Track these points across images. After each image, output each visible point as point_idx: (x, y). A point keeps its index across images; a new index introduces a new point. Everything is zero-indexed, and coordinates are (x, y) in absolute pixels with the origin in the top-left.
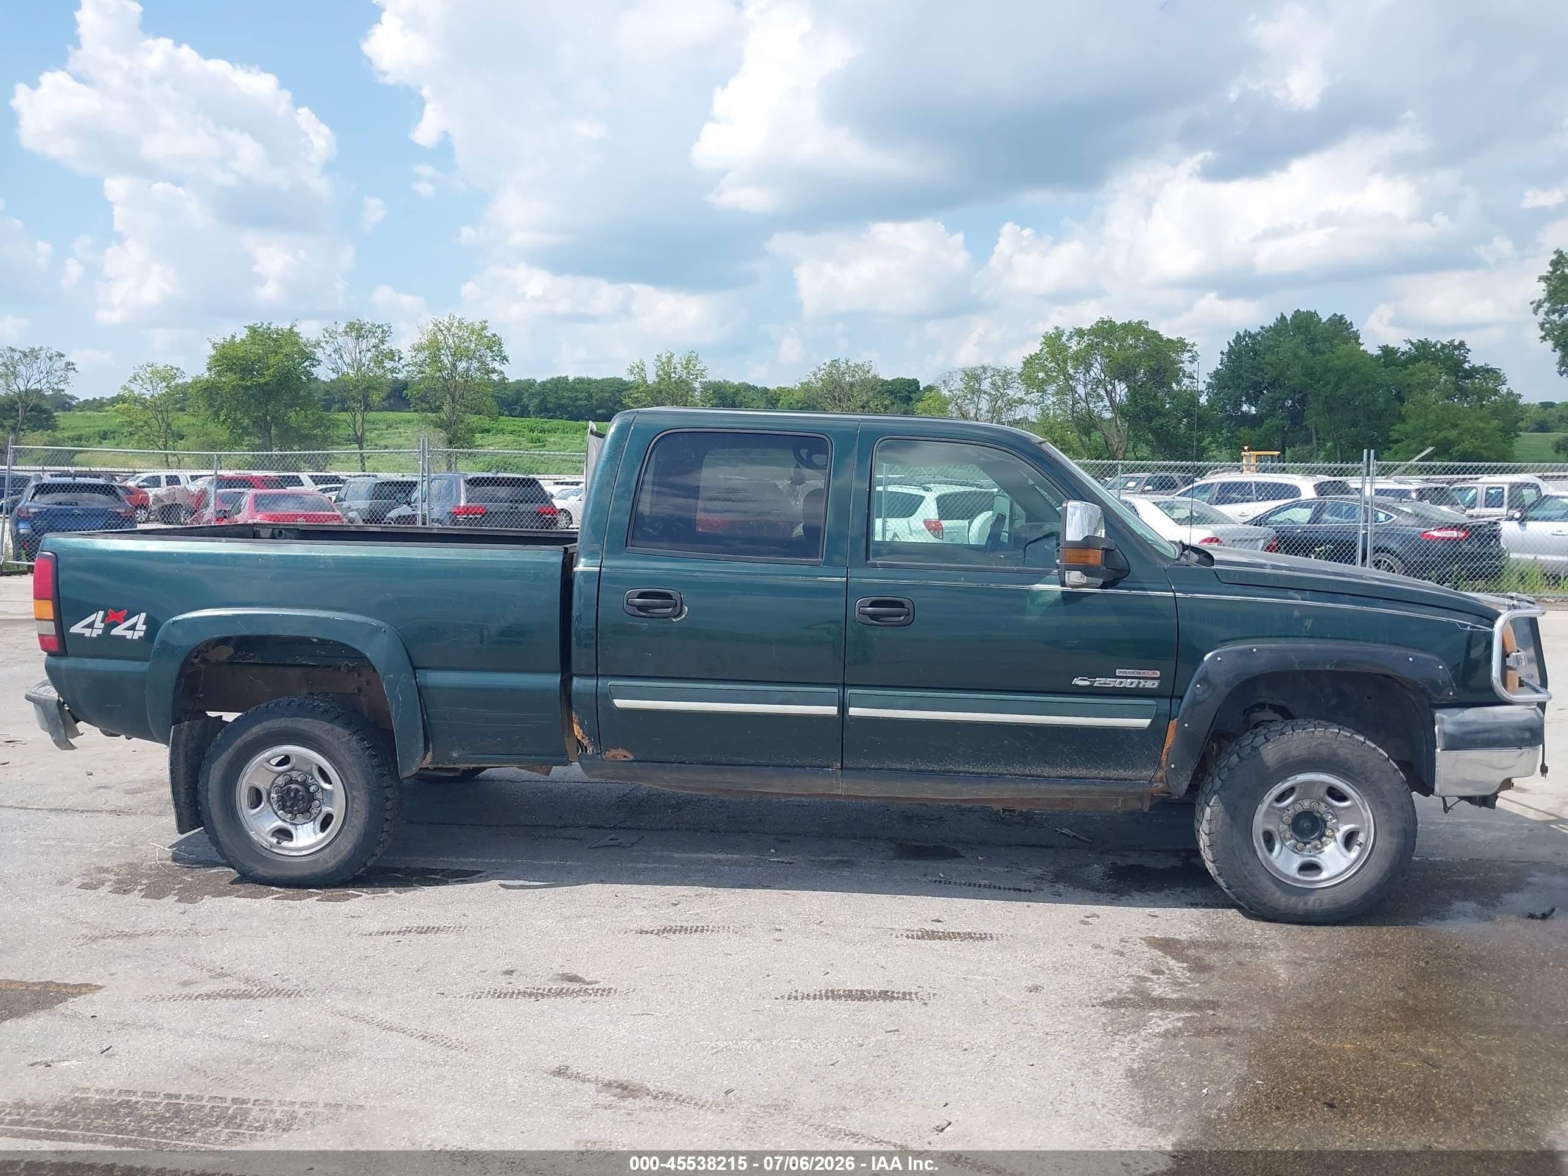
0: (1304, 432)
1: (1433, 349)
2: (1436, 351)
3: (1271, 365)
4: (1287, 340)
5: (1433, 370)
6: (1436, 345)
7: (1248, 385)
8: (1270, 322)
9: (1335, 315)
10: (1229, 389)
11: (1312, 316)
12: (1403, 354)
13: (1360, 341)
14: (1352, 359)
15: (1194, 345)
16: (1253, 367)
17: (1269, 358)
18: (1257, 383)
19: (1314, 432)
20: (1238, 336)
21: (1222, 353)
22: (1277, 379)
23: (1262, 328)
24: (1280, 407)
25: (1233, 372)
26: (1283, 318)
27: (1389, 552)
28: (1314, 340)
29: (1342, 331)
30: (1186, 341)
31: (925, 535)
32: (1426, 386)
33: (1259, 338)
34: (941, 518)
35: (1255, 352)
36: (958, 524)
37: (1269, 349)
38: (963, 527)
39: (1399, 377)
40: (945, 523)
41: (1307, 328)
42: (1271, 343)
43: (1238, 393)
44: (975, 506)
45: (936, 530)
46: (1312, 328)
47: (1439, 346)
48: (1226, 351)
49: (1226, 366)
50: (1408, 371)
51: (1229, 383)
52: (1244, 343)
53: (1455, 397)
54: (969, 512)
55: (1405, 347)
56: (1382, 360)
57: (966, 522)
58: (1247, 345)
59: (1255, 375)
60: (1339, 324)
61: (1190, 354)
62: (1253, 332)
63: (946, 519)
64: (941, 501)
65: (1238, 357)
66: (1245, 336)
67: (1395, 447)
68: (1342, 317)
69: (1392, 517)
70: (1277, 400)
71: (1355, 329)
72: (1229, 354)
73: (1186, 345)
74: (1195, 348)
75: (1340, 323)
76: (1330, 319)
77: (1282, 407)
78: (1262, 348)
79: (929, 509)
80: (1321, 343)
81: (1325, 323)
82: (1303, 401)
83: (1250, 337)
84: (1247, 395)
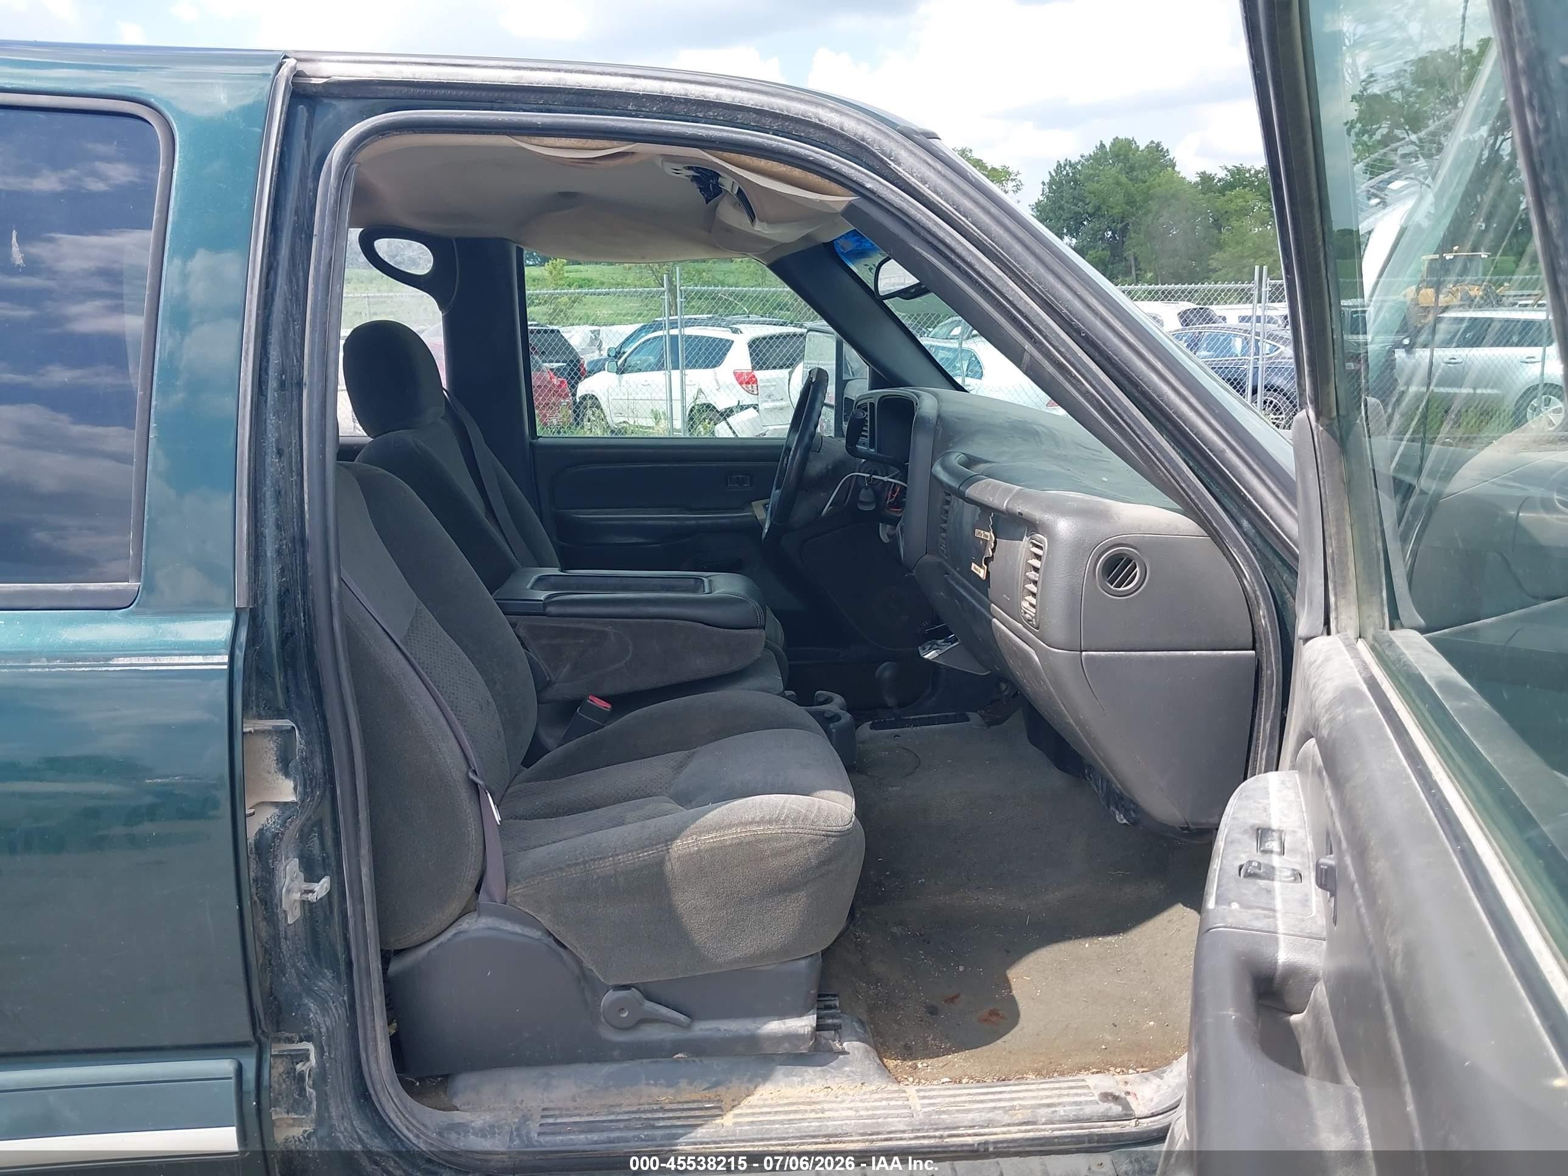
0: (1123, 264)
1: (1247, 175)
2: (1251, 176)
3: (1094, 193)
4: (1107, 168)
5: (1249, 197)
6: (1249, 170)
7: (1069, 216)
8: (1090, 150)
9: (1152, 142)
10: (1051, 220)
11: (1129, 142)
12: (1220, 180)
13: (1176, 169)
14: (1173, 185)
15: (1018, 173)
16: (1074, 198)
17: (1092, 186)
18: (1077, 213)
19: (1133, 262)
20: (1059, 165)
21: (1043, 183)
22: (1099, 208)
23: (1082, 156)
24: (1101, 239)
25: (1054, 202)
26: (1102, 146)
27: (1275, 390)
28: (1132, 168)
29: (1160, 159)
30: (1010, 170)
31: (734, 391)
32: (1244, 212)
33: (1079, 167)
34: (754, 368)
35: (1076, 182)
36: (774, 376)
37: (1089, 178)
38: (782, 380)
39: (1217, 204)
40: (760, 375)
41: (1126, 156)
42: (1091, 172)
43: (1059, 225)
44: (795, 351)
45: (748, 383)
46: (1131, 156)
47: (1252, 172)
48: (1047, 180)
49: (1048, 197)
50: (1226, 198)
51: (1051, 215)
52: (1064, 173)
53: (1268, 224)
54: (788, 359)
55: (1222, 174)
56: (1200, 187)
57: (785, 372)
58: (1068, 174)
59: (1076, 205)
60: (1156, 152)
61: (1014, 183)
62: (1073, 161)
63: (761, 368)
64: (755, 346)
65: (1058, 188)
66: (1065, 165)
67: (1214, 276)
68: (1158, 145)
69: (1278, 348)
70: (1098, 231)
71: (1171, 156)
72: (1050, 184)
73: (1010, 174)
74: (1019, 177)
75: (1157, 150)
76: (1147, 147)
77: (1102, 238)
78: (1082, 178)
79: (739, 358)
80: (1139, 172)
81: (1142, 151)
82: (1124, 231)
83: (1070, 166)
84: (1068, 228)
